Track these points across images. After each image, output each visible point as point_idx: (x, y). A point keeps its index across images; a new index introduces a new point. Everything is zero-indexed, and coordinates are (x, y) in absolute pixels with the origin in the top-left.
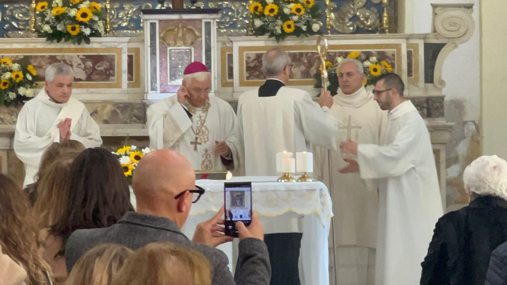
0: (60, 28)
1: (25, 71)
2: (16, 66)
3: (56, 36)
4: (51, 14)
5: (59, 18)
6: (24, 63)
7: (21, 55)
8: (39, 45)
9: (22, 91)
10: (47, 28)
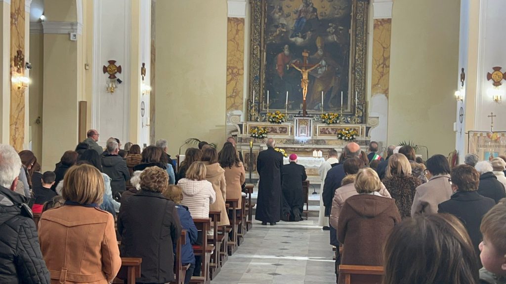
0: (274, 120)
1: (264, 130)
2: (262, 129)
3: (273, 122)
4: (272, 117)
5: (273, 118)
6: (264, 129)
7: (264, 126)
8: (268, 124)
9: (263, 135)
10: (271, 120)
